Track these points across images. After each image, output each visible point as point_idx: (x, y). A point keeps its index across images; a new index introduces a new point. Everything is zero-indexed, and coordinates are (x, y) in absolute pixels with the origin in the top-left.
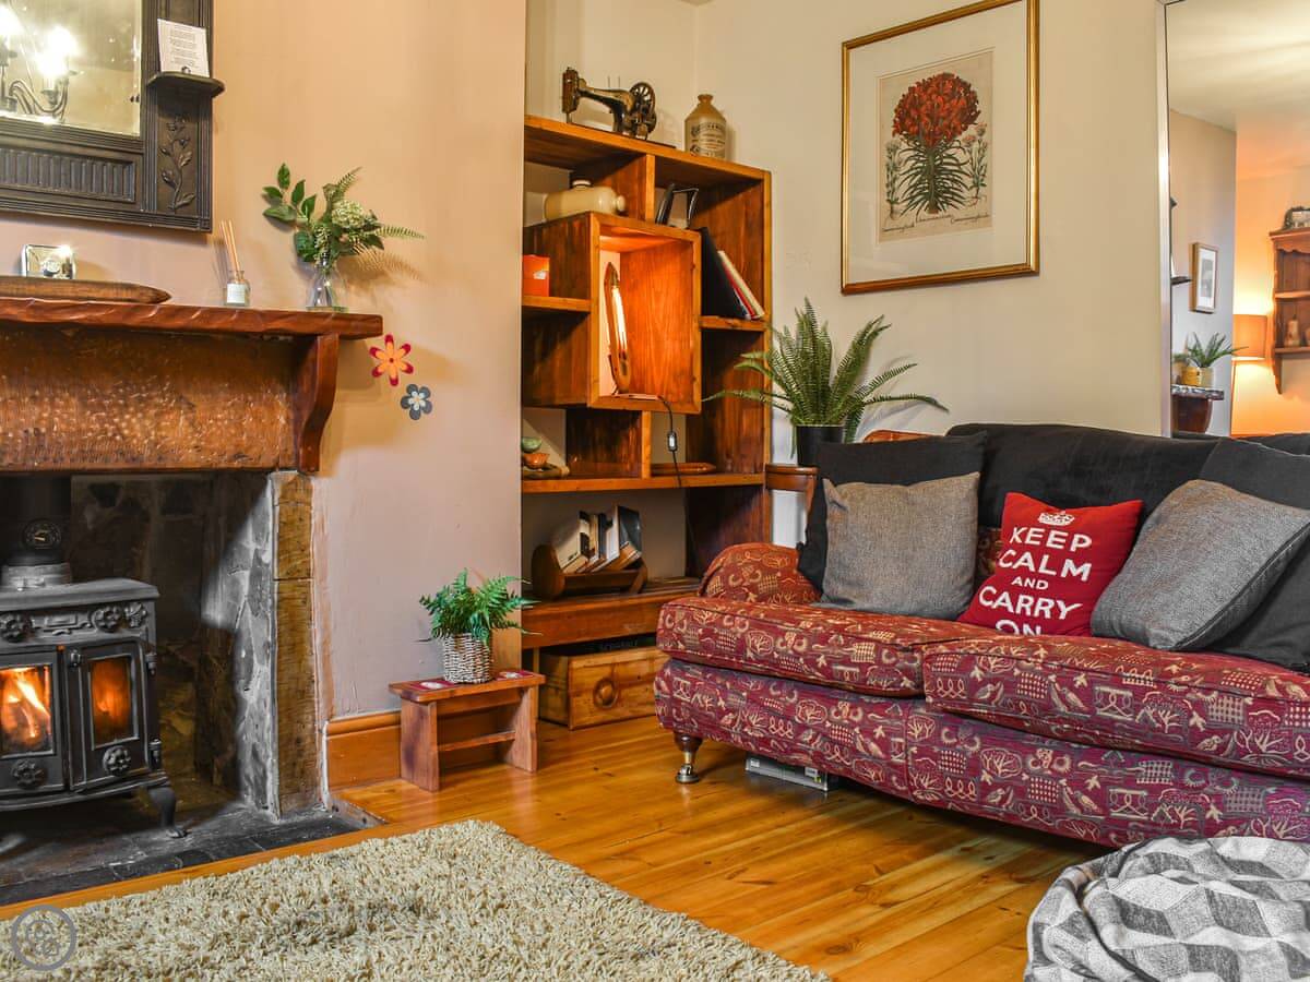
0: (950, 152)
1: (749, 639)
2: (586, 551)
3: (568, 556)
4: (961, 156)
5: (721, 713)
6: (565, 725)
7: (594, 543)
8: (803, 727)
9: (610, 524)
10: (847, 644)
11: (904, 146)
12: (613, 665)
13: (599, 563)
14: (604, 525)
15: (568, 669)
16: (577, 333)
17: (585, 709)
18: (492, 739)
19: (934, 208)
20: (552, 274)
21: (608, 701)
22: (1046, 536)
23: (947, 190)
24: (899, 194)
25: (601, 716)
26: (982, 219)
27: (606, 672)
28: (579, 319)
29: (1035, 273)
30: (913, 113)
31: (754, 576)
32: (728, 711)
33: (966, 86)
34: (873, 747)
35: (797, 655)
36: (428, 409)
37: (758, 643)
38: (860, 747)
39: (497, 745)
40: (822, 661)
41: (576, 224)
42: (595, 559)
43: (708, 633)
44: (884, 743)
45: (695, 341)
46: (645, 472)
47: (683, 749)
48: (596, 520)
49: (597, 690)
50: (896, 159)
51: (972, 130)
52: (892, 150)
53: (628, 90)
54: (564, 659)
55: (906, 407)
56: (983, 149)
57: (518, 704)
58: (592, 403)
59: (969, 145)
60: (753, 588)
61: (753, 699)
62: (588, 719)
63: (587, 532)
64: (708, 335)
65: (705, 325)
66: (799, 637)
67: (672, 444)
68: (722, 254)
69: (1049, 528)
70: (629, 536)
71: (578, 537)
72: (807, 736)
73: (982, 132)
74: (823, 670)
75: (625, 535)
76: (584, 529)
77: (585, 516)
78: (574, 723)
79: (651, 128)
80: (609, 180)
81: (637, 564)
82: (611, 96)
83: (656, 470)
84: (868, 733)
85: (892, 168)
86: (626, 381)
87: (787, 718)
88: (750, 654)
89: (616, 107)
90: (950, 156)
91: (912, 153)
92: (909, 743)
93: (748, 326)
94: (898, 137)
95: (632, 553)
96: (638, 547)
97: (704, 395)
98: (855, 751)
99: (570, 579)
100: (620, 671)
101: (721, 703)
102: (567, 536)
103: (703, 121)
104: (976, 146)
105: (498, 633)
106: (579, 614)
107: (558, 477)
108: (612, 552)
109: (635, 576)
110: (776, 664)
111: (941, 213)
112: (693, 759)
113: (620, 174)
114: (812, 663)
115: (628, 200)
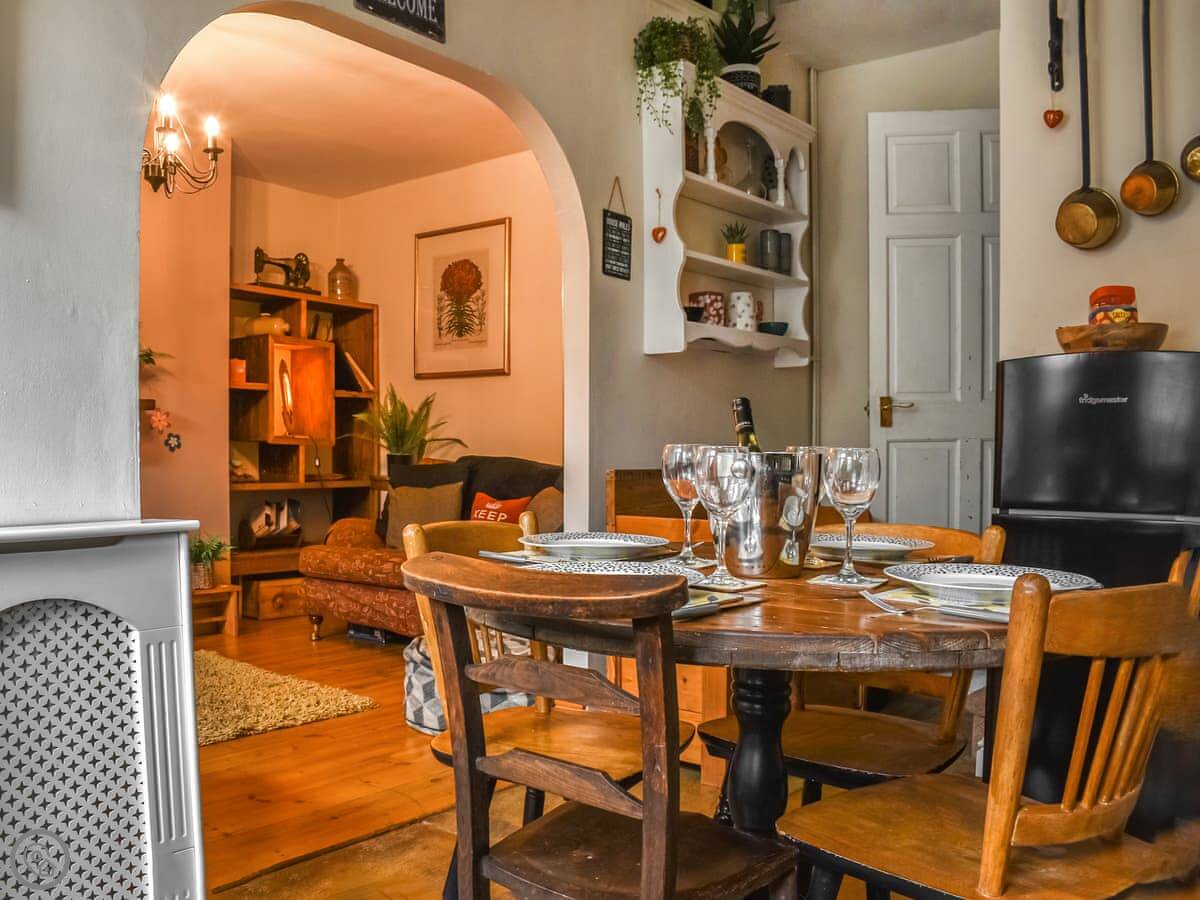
0: (469, 304)
1: (340, 563)
2: (268, 523)
3: (259, 527)
4: (474, 307)
5: (329, 601)
6: (256, 619)
7: (273, 519)
8: (363, 605)
9: (282, 508)
10: (382, 564)
11: (446, 298)
12: (283, 586)
13: (275, 530)
14: (280, 509)
15: (258, 588)
16: (262, 402)
17: (267, 611)
18: (215, 619)
19: (460, 335)
20: (248, 370)
21: (281, 607)
22: (487, 514)
23: (467, 325)
24: (443, 324)
25: (277, 614)
26: (482, 342)
27: (279, 590)
28: (262, 395)
29: (509, 374)
30: (450, 280)
31: (350, 534)
32: (331, 600)
33: (476, 268)
34: (393, 612)
35: (360, 570)
36: (179, 446)
37: (344, 566)
38: (387, 612)
39: (217, 623)
40: (370, 572)
41: (261, 340)
42: (273, 528)
43: (322, 562)
44: (397, 611)
45: (331, 404)
46: (302, 478)
47: (313, 623)
48: (275, 506)
49: (274, 599)
50: (442, 305)
51: (478, 293)
52: (440, 299)
53: (293, 257)
54: (255, 583)
55: (447, 444)
56: (484, 304)
57: (227, 602)
58: (271, 441)
59: (478, 300)
60: (350, 541)
61: (342, 594)
62: (269, 615)
63: (269, 513)
64: (339, 401)
65: (338, 396)
66: (362, 562)
67: (317, 463)
68: (348, 355)
69: (489, 510)
70: (293, 515)
71: (263, 517)
72: (366, 610)
73: (483, 295)
74: (371, 576)
75: (291, 513)
76: (268, 511)
77: (268, 504)
78: (261, 617)
79: (306, 280)
80: (281, 312)
81: (298, 531)
82: (283, 262)
83: (309, 478)
84: (390, 605)
85: (440, 309)
86: (292, 427)
87: (357, 602)
88: (340, 571)
89: (286, 269)
90: (468, 306)
91: (448, 302)
92: (406, 609)
93: (363, 395)
94: (443, 293)
95: (295, 525)
96: (298, 521)
97: (337, 435)
98: (384, 614)
99: (260, 539)
100: (288, 590)
101: (329, 597)
102: (257, 516)
103: (339, 275)
104: (480, 301)
105: (217, 564)
106: (263, 557)
107: (253, 482)
108: (283, 523)
109: (297, 538)
110: (352, 575)
111: (463, 338)
112: (319, 628)
113: (288, 310)
114: (366, 573)
115: (291, 325)
